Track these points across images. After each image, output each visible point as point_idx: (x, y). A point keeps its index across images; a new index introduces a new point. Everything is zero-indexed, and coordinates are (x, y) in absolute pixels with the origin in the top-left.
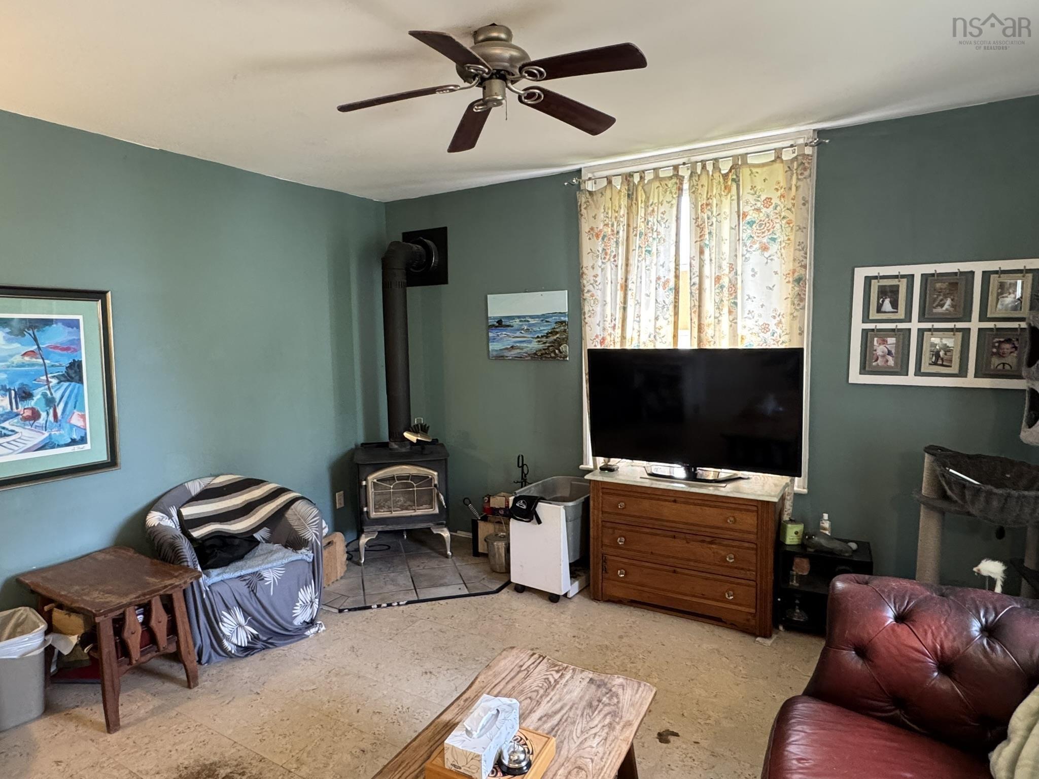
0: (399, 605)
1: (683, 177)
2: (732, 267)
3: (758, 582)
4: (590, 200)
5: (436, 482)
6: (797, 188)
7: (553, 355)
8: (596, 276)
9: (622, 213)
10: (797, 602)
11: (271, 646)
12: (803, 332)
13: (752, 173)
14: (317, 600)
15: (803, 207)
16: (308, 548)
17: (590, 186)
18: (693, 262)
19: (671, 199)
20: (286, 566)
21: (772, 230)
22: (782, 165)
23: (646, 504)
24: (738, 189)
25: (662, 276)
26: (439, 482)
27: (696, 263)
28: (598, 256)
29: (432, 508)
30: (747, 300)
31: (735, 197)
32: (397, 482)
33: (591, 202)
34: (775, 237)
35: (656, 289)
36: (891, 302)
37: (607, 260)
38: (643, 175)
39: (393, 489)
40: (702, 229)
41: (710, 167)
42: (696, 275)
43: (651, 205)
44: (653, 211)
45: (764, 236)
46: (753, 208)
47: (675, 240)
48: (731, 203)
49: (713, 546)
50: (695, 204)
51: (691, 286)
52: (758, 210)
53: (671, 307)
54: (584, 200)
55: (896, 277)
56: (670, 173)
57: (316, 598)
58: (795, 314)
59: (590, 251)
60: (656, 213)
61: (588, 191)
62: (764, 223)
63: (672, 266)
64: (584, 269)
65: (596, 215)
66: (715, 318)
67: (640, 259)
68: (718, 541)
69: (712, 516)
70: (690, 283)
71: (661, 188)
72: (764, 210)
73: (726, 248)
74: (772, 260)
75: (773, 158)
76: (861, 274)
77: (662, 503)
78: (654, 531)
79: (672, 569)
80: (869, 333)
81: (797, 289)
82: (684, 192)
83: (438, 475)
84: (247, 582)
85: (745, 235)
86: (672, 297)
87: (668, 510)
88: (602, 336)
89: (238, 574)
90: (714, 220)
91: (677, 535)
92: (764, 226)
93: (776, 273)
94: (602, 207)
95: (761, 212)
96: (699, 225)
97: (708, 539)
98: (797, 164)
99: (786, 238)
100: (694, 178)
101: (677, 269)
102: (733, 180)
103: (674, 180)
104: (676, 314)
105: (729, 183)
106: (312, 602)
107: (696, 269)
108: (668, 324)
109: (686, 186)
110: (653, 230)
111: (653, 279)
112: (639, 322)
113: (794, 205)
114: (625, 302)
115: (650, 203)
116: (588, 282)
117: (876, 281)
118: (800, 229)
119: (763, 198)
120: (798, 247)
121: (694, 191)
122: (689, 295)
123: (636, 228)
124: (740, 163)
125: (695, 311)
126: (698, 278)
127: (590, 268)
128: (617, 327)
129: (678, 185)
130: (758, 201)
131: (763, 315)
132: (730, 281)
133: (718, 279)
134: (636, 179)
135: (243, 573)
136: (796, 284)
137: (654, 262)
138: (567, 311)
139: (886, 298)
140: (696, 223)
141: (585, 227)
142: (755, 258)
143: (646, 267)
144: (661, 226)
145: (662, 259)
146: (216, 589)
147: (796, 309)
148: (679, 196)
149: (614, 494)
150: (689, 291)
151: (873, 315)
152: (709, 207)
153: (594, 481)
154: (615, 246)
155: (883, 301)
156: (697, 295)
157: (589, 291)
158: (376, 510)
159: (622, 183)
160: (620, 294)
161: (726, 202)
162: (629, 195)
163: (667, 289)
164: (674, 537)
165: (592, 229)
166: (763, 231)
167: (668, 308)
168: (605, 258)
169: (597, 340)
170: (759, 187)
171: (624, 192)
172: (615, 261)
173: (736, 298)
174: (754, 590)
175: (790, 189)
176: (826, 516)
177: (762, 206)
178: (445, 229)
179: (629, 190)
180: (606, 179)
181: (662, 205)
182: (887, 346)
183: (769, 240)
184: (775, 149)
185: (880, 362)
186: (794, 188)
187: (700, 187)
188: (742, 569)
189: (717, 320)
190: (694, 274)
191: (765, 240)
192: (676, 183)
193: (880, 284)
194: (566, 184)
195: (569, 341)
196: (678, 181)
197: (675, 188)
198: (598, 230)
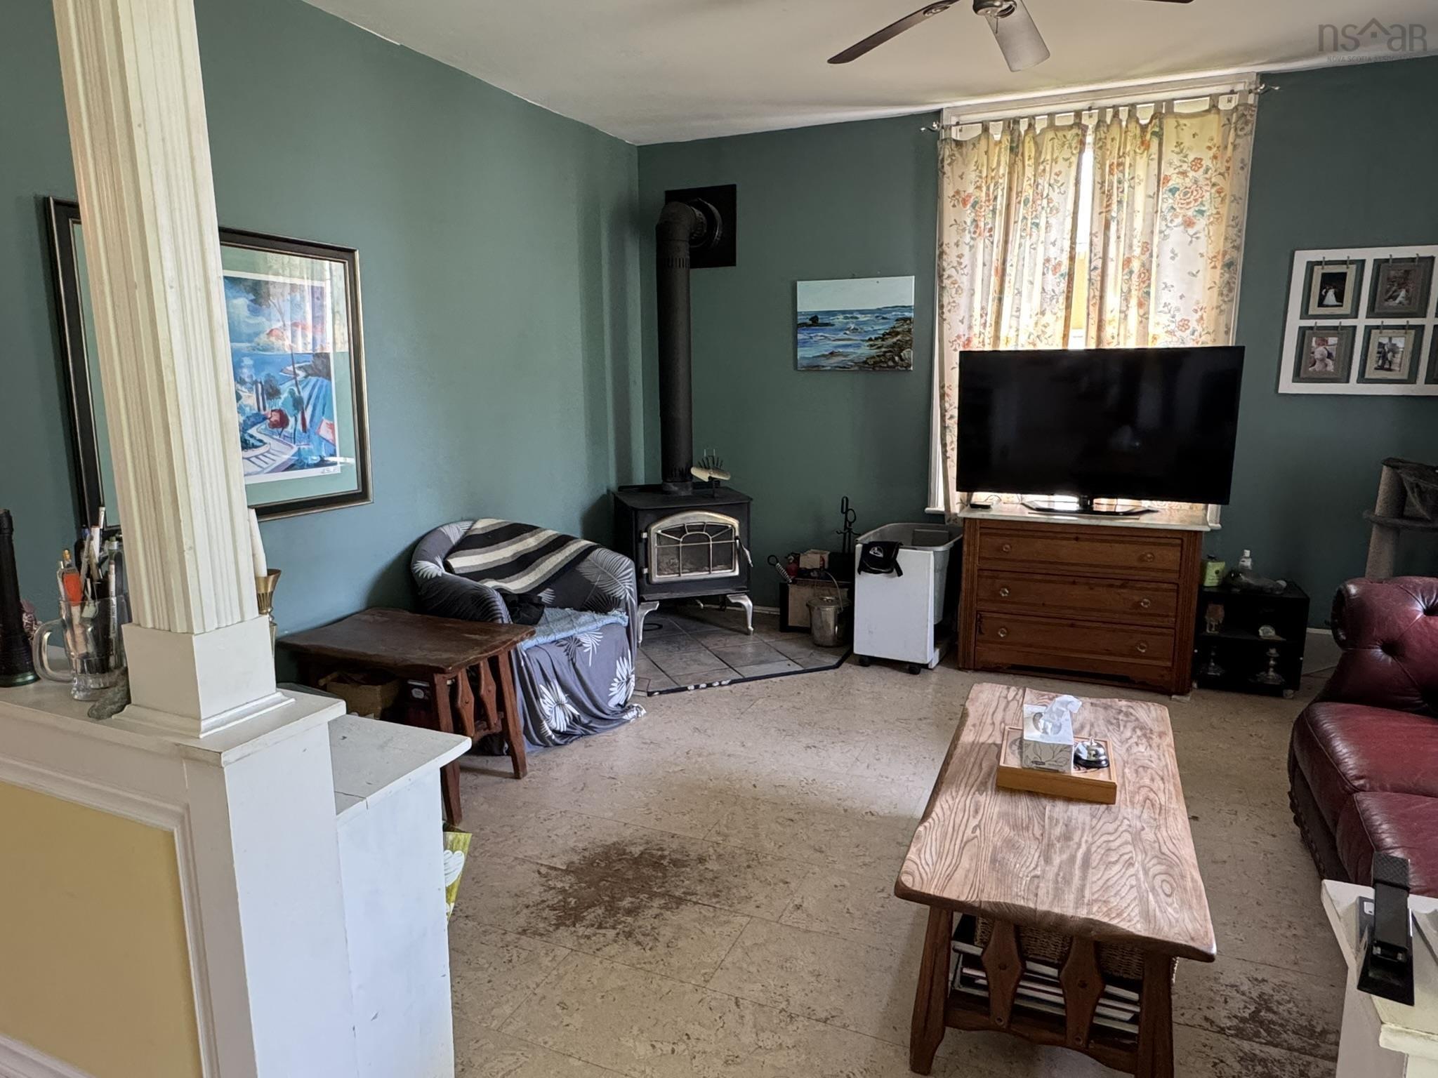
0: (720, 685)
1: (1087, 127)
2: (1146, 247)
3: (1177, 629)
4: (956, 153)
5: (737, 534)
6: (1235, 147)
7: (891, 363)
8: (960, 256)
9: (1001, 171)
10: (1213, 654)
11: (591, 732)
12: (1230, 329)
13: (1178, 125)
14: (633, 676)
15: (1240, 172)
16: (621, 609)
17: (955, 134)
18: (1095, 240)
19: (1069, 155)
20: (602, 629)
21: (1200, 200)
22: (1217, 116)
23: (1039, 544)
24: (1160, 145)
25: (1052, 256)
26: (740, 534)
27: (1099, 242)
28: (964, 230)
29: (731, 569)
30: (1164, 289)
31: (1155, 157)
32: (688, 534)
33: (957, 155)
34: (1203, 209)
35: (1044, 274)
36: (1335, 293)
37: (977, 234)
38: (1033, 122)
39: (683, 542)
40: (1110, 197)
41: (1124, 115)
42: (1098, 257)
43: (1043, 162)
44: (1044, 170)
45: (1190, 208)
46: (1177, 170)
47: (1072, 211)
48: (1148, 164)
49: (1122, 590)
50: (1100, 163)
51: (1090, 271)
52: (1184, 174)
53: (1062, 299)
54: (947, 153)
55: (1344, 262)
56: (1070, 120)
57: (632, 673)
58: (1222, 308)
59: (954, 222)
60: (1047, 174)
61: (954, 140)
62: (1190, 190)
63: (1067, 244)
64: (944, 245)
65: (963, 173)
66: (1121, 312)
67: (1023, 234)
68: (1131, 583)
69: (1123, 554)
70: (1090, 267)
71: (1056, 141)
72: (1191, 174)
73: (1138, 223)
74: (1197, 238)
75: (1207, 107)
76: (1302, 259)
77: (1059, 542)
78: (1048, 578)
79: (1070, 622)
80: (1307, 332)
81: (1227, 275)
82: (1087, 146)
83: (740, 525)
84: (565, 647)
85: (1165, 206)
86: (1063, 286)
87: (1068, 551)
88: (966, 336)
89: (552, 638)
90: (1126, 185)
91: (1078, 580)
92: (1189, 195)
93: (1202, 255)
94: (974, 163)
95: (1187, 176)
96: (1104, 192)
97: (1118, 583)
98: (1237, 115)
99: (1214, 211)
100: (1102, 128)
101: (1072, 248)
102: (1154, 133)
103: (1075, 131)
104: (1068, 306)
105: (1148, 136)
106: (629, 680)
107: (1099, 249)
108: (1056, 321)
109: (1090, 139)
110: (1042, 196)
111: (1040, 260)
112: (1018, 317)
113: (1228, 168)
114: (1001, 291)
115: (1042, 160)
116: (949, 264)
117: (1320, 267)
118: (1235, 199)
119: (1191, 158)
120: (1232, 223)
121: (1100, 145)
122: (1086, 282)
123: (1021, 192)
124: (1164, 111)
125: (1095, 304)
126: (1101, 261)
127: (952, 244)
128: (988, 324)
129: (1080, 137)
130: (1185, 162)
131: (1182, 309)
132: (1143, 265)
133: (1127, 262)
134: (1023, 126)
135: (559, 636)
136: (1226, 269)
137: (1042, 238)
138: (913, 304)
139: (1330, 289)
140: (1101, 188)
141: (948, 190)
142: (1176, 235)
143: (1032, 244)
144: (1054, 191)
145: (1053, 235)
146: (534, 655)
147: (1224, 302)
148: (1081, 152)
149: (996, 535)
150: (1087, 277)
151: (1314, 309)
152: (1121, 168)
153: (970, 519)
154: (991, 216)
155: (1326, 292)
156: (1099, 283)
157: (949, 277)
158: (660, 572)
159: (1003, 131)
160: (994, 281)
161: (1141, 162)
162: (1012, 149)
163: (1058, 275)
164: (1074, 583)
165: (958, 192)
166: (1188, 201)
167: (1058, 299)
168: (975, 232)
169: (958, 341)
170: (1186, 144)
171: (1006, 143)
172: (991, 236)
173: (1149, 286)
174: (1173, 639)
175: (1226, 147)
176: (1247, 553)
177: (1189, 169)
178: (733, 187)
179: (1012, 141)
180: (980, 125)
181: (1056, 163)
182: (1327, 347)
183: (1195, 213)
184: (1210, 95)
185: (1318, 367)
186: (1230, 147)
187: (1109, 141)
188: (1159, 615)
189: (1123, 315)
190: (1095, 255)
191: (1190, 213)
192: (1077, 135)
193: (1324, 271)
194: (923, 129)
195: (914, 344)
196: (1080, 132)
197: (1075, 141)
198: (966, 194)
